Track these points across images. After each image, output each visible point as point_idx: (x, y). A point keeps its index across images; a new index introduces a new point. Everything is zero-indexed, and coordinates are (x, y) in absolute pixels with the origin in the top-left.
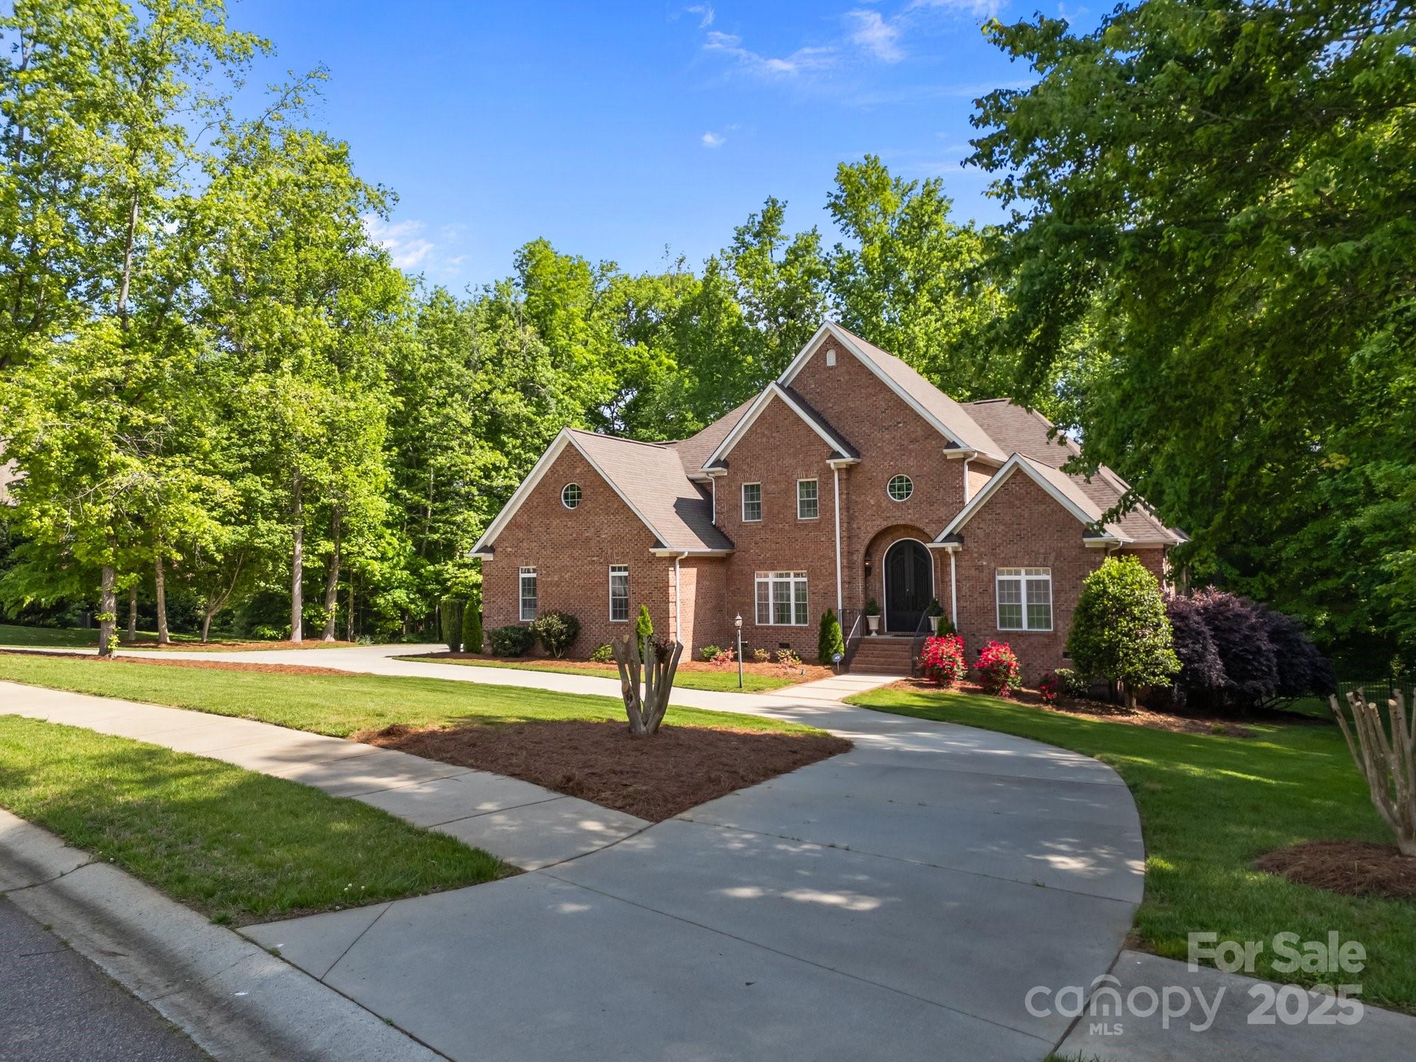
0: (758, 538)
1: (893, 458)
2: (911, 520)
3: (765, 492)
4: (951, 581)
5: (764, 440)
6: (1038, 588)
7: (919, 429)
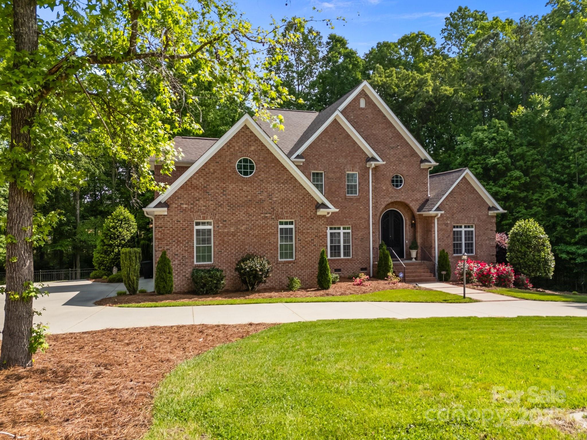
1: (395, 165)
2: (403, 199)
3: (327, 178)
4: (434, 231)
5: (327, 146)
6: (469, 234)
7: (408, 150)
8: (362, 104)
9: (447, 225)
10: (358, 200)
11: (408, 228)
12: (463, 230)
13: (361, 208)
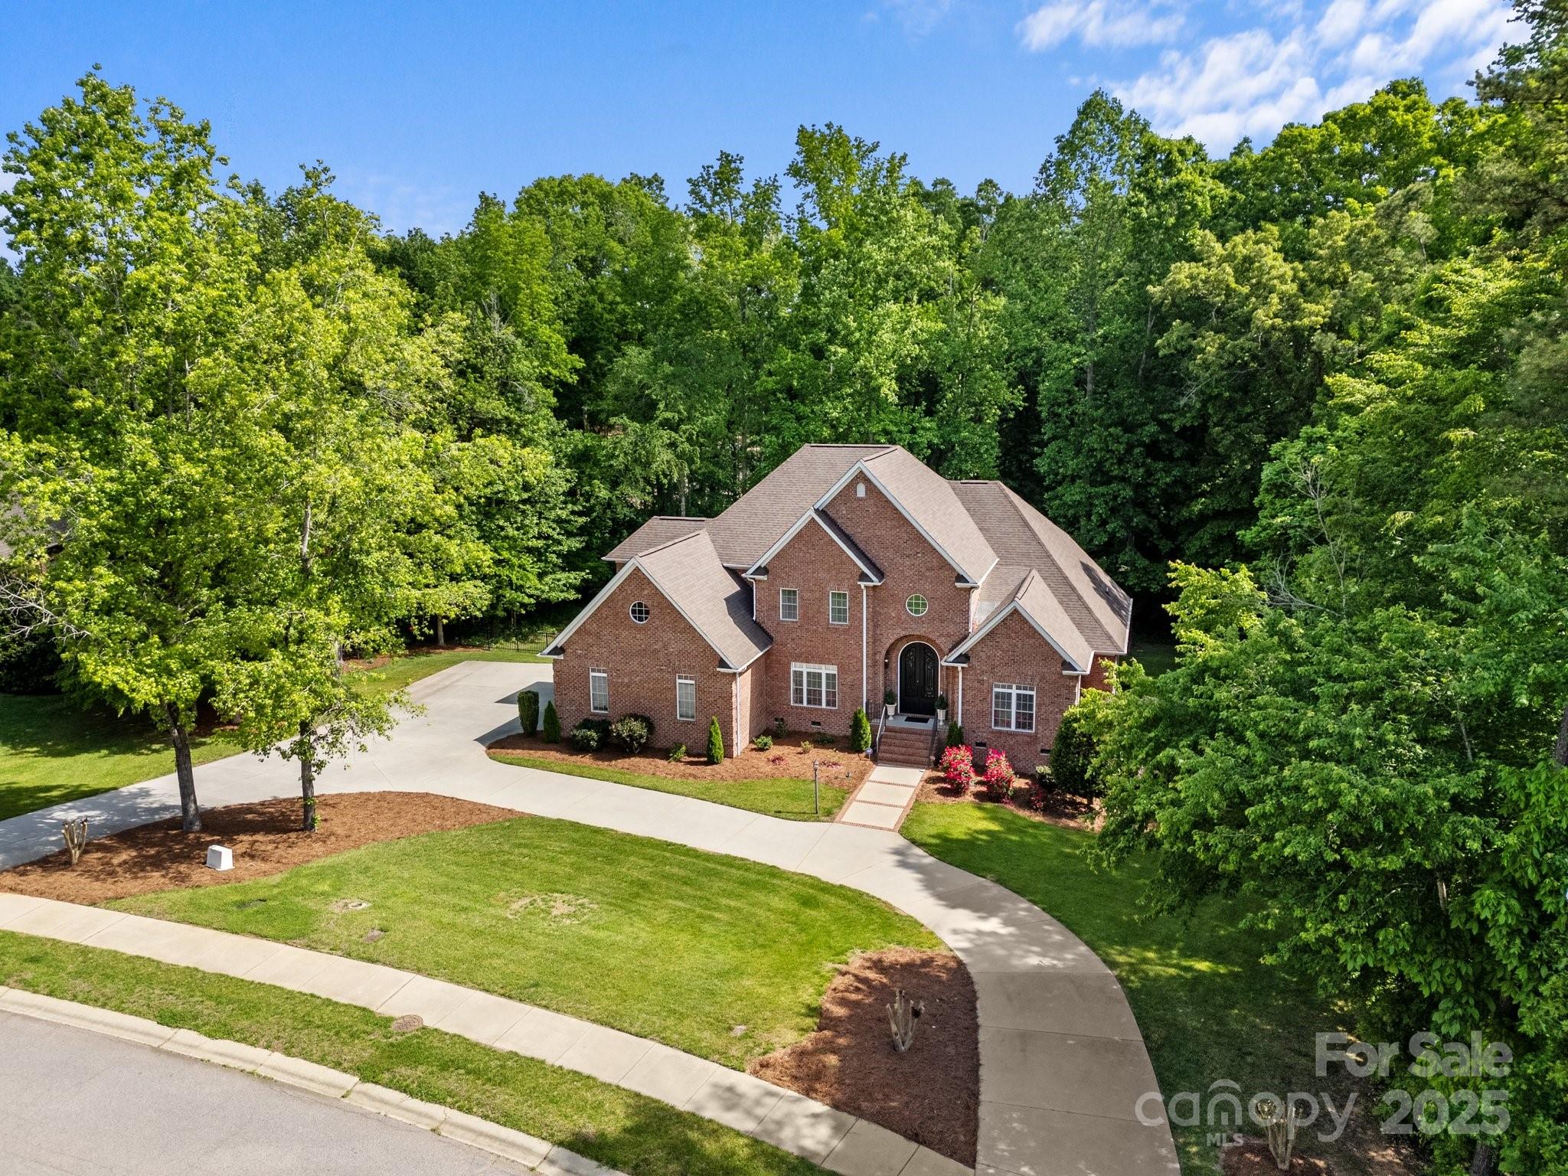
0: (794, 635)
1: (912, 581)
2: (925, 632)
3: (802, 598)
4: (958, 689)
5: (801, 553)
6: (1024, 702)
7: (933, 560)
8: (861, 491)
9: (981, 682)
10: (846, 631)
12: (1014, 692)
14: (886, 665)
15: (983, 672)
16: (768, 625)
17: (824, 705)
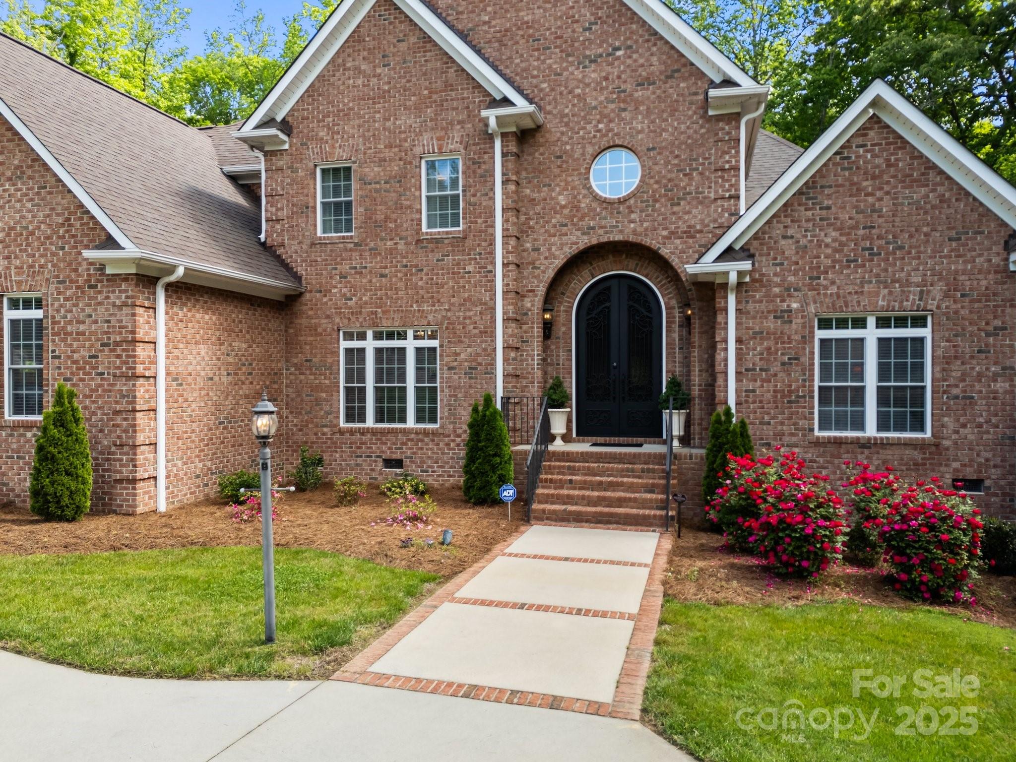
0: (345, 267)
1: (603, 116)
2: (634, 232)
3: (363, 181)
4: (725, 341)
5: (360, 82)
6: (901, 353)
7: (654, 59)
9: (785, 316)
11: (676, 336)
12: (871, 334)
13: (469, 268)
14: (548, 328)
15: (788, 291)
16: (292, 251)
17: (411, 422)
